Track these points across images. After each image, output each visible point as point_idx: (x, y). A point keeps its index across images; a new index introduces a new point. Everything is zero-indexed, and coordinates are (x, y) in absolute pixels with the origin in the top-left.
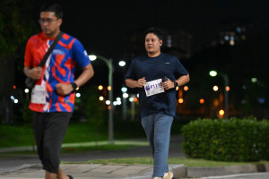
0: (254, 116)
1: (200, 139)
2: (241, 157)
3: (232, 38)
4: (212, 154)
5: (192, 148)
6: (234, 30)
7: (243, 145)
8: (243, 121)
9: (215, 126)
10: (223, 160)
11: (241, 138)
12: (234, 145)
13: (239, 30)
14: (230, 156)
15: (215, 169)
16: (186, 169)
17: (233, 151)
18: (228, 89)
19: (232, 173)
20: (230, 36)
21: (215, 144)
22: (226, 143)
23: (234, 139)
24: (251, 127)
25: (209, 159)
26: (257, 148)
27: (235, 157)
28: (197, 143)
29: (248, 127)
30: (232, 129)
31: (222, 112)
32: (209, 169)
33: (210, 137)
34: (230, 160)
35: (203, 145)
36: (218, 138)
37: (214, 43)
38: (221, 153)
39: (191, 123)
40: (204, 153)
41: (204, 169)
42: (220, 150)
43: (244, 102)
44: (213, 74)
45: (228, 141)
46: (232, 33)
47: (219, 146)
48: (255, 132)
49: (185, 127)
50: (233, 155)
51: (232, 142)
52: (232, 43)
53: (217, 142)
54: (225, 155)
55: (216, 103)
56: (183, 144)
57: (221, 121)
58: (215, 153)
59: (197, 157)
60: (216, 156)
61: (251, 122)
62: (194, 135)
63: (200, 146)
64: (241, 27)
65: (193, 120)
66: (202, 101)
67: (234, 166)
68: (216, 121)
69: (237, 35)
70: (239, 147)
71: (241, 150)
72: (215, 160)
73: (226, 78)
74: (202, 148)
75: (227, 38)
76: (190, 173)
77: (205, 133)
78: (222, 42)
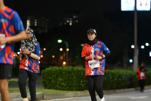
0: (82, 65)
1: (51, 78)
2: (74, 88)
3: (71, 22)
4: (58, 86)
5: (47, 83)
6: (72, 17)
7: (75, 82)
8: (75, 68)
9: (60, 71)
10: (64, 90)
11: (74, 77)
12: (70, 81)
13: (75, 17)
14: (68, 88)
15: (59, 95)
16: (43, 94)
17: (70, 84)
18: (68, 50)
19: (69, 97)
20: (69, 20)
21: (59, 81)
22: (66, 80)
23: (71, 78)
24: (80, 71)
25: (56, 89)
26: (83, 83)
27: (70, 88)
28: (50, 80)
29: (78, 71)
30: (69, 72)
31: (64, 63)
32: (56, 95)
33: (57, 77)
34: (68, 90)
35: (53, 81)
36: (61, 77)
37: (61, 24)
38: (63, 86)
39: (47, 69)
40: (53, 86)
41: (53, 95)
42: (62, 84)
43: (76, 57)
44: (60, 41)
45: (67, 79)
46: (71, 19)
47: (62, 82)
48: (82, 74)
49: (43, 71)
50: (70, 87)
51: (69, 80)
52: (71, 24)
53: (61, 80)
54: (65, 87)
55: (62, 58)
56: (42, 81)
57: (63, 68)
58: (60, 86)
59: (50, 88)
60: (60, 88)
61: (80, 68)
62: (48, 76)
63: (51, 82)
64: (76, 15)
65: (48, 67)
66: (53, 56)
67: (70, 93)
68: (60, 68)
69: (74, 20)
70: (73, 82)
71: (74, 84)
72: (60, 89)
73: (67, 44)
74: (52, 83)
75: (68, 21)
76: (45, 97)
77: (54, 75)
78: (65, 24)
